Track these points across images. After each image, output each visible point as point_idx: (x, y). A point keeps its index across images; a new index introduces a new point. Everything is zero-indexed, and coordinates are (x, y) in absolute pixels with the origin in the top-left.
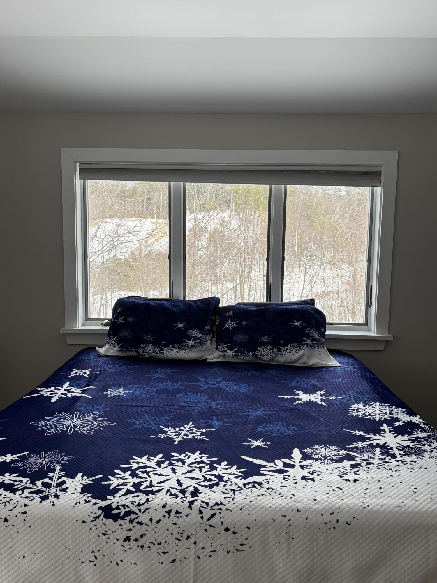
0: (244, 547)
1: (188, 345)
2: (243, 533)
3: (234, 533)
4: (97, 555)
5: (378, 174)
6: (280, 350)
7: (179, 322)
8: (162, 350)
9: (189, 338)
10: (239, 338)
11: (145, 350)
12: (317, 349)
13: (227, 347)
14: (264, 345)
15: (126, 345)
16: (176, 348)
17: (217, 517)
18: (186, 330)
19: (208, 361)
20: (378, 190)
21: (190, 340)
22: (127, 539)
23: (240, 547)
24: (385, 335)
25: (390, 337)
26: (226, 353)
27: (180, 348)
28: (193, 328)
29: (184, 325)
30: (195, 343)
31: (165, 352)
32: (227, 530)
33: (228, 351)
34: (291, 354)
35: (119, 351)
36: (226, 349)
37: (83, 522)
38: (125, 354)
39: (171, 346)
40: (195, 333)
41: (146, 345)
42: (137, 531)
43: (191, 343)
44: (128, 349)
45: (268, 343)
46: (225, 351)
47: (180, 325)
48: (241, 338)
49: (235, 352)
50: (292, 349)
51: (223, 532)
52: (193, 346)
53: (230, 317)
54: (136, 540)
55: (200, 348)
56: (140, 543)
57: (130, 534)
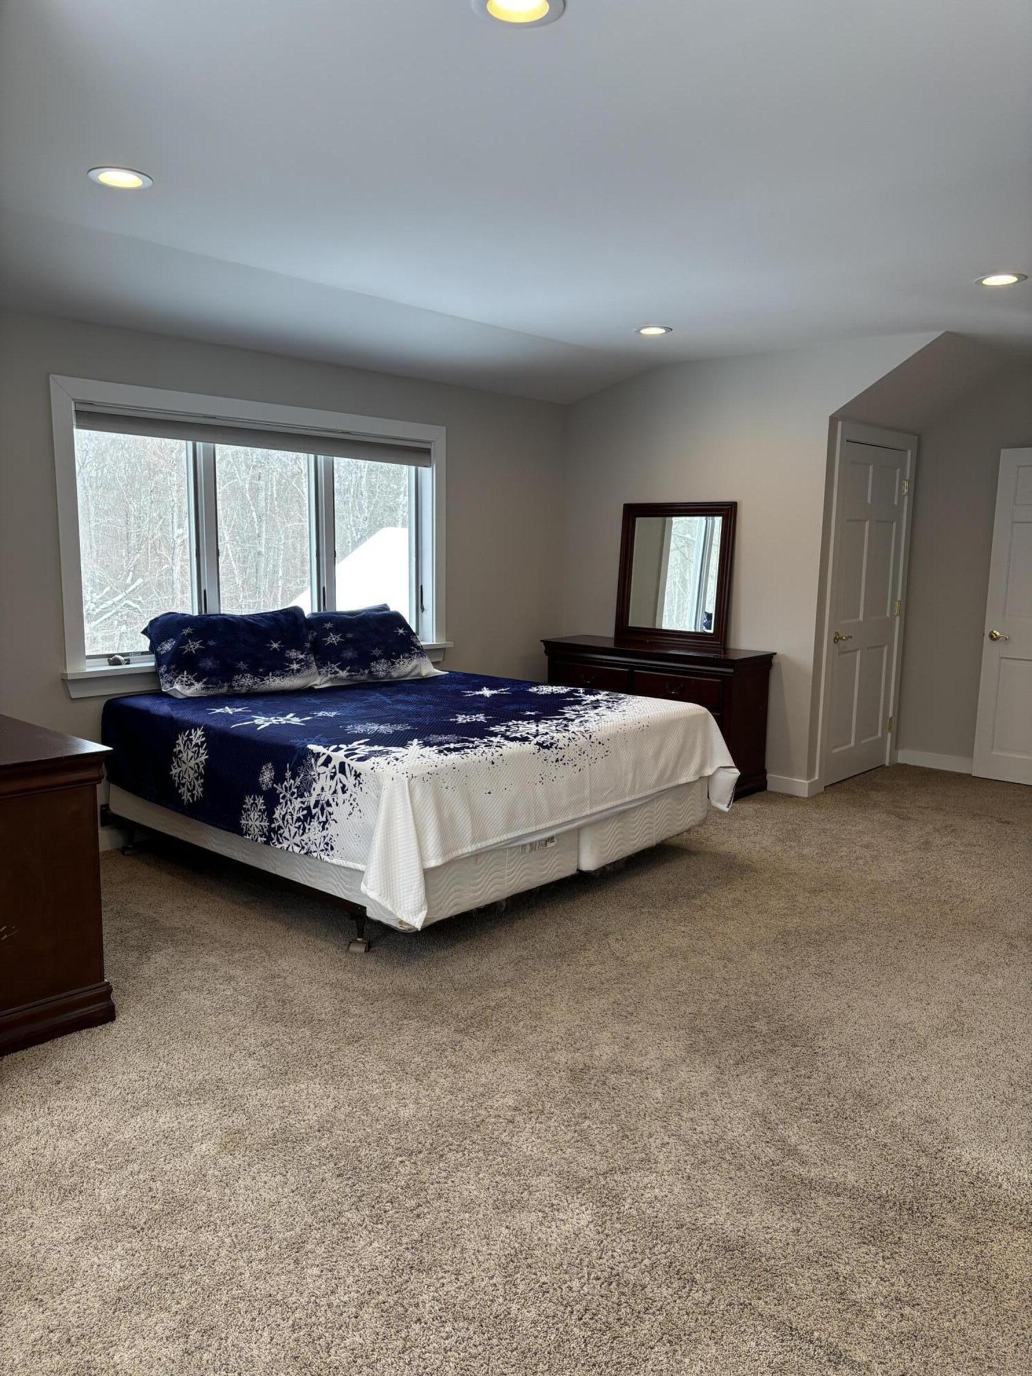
0: (608, 753)
1: (293, 670)
2: (607, 743)
3: (603, 744)
4: (543, 776)
5: (427, 452)
7: (272, 642)
8: (263, 680)
9: (291, 662)
10: (349, 654)
11: (242, 683)
13: (338, 667)
14: (376, 659)
15: (214, 680)
16: (277, 676)
17: (593, 736)
18: (282, 651)
19: (316, 687)
20: (428, 474)
21: (292, 663)
22: (557, 761)
23: (606, 754)
24: (443, 642)
25: (450, 644)
26: (338, 675)
27: (283, 675)
28: (290, 649)
29: (279, 644)
30: (301, 666)
31: (268, 682)
32: (600, 743)
33: (340, 672)
35: (203, 689)
36: (338, 670)
37: (534, 754)
38: (211, 692)
39: (271, 674)
40: (293, 654)
41: (243, 676)
42: (561, 753)
43: (295, 666)
44: (216, 684)
45: (380, 657)
46: (336, 672)
47: (275, 646)
48: (350, 654)
49: (348, 671)
50: (405, 660)
51: (598, 745)
52: (298, 671)
53: (331, 630)
54: (561, 760)
55: (306, 672)
56: (563, 762)
57: (557, 756)
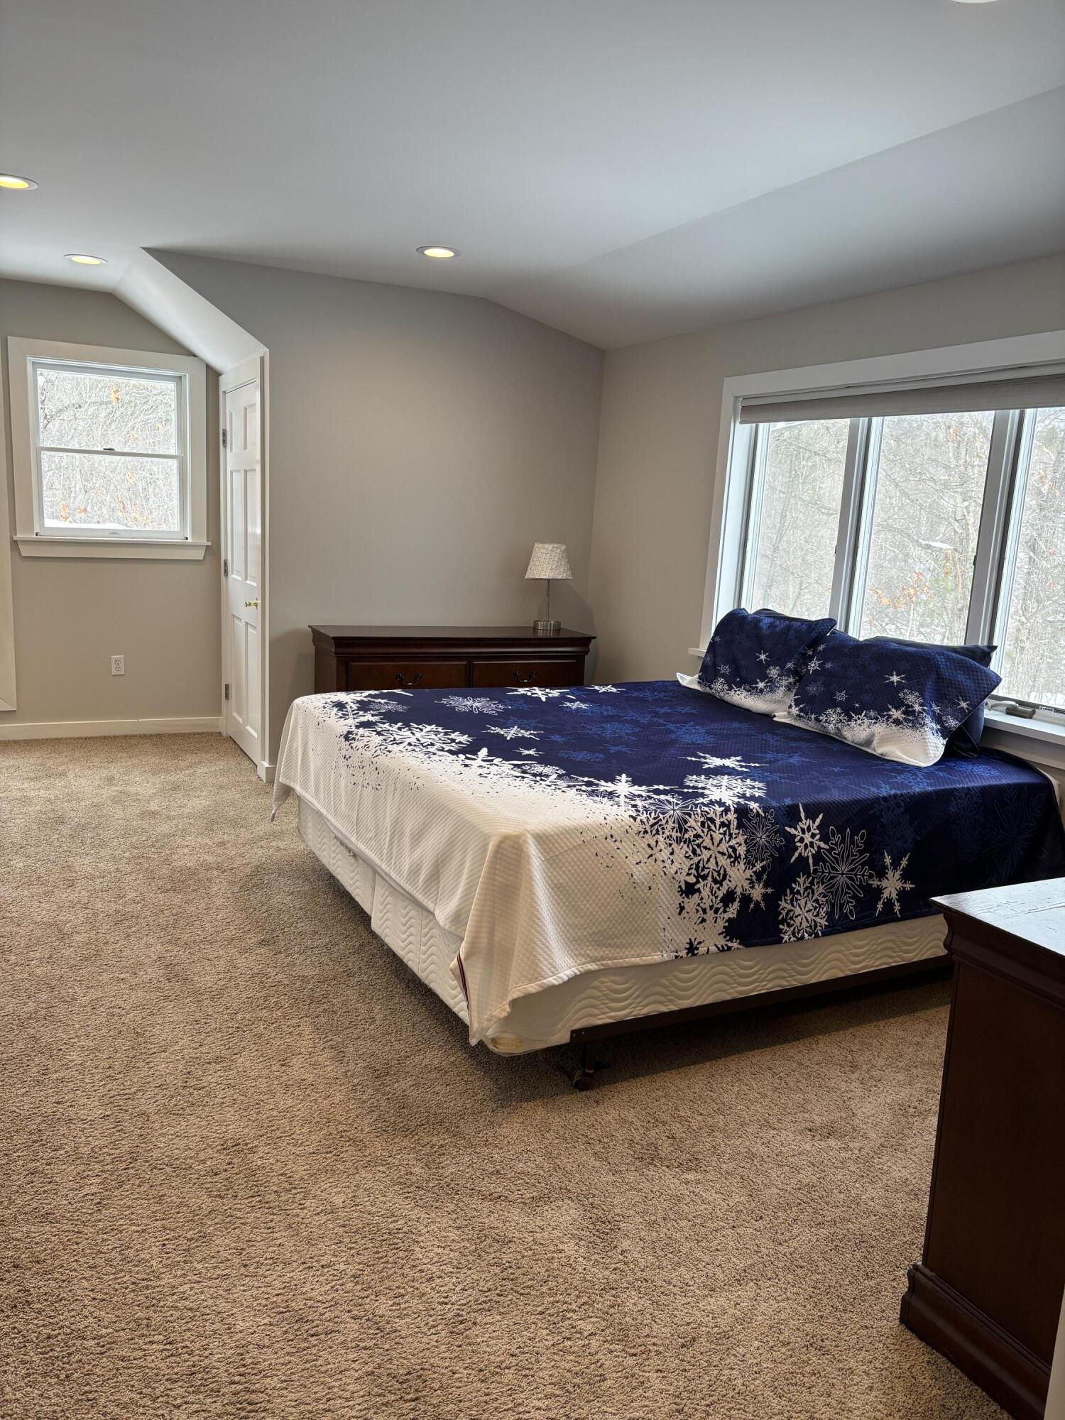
6: (850, 719)
12: (910, 731)
34: (862, 728)
